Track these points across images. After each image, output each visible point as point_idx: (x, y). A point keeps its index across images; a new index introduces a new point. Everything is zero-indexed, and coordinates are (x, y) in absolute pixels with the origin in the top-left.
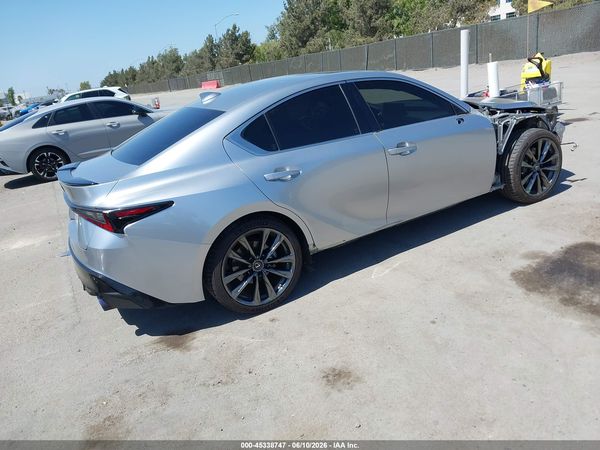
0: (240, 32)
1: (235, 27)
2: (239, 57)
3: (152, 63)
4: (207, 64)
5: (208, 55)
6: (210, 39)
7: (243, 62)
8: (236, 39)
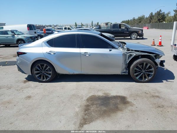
0: (162, 12)
1: (160, 10)
2: (159, 20)
3: (134, 19)
4: (148, 21)
5: (150, 18)
6: (152, 14)
7: (160, 22)
8: (160, 14)
